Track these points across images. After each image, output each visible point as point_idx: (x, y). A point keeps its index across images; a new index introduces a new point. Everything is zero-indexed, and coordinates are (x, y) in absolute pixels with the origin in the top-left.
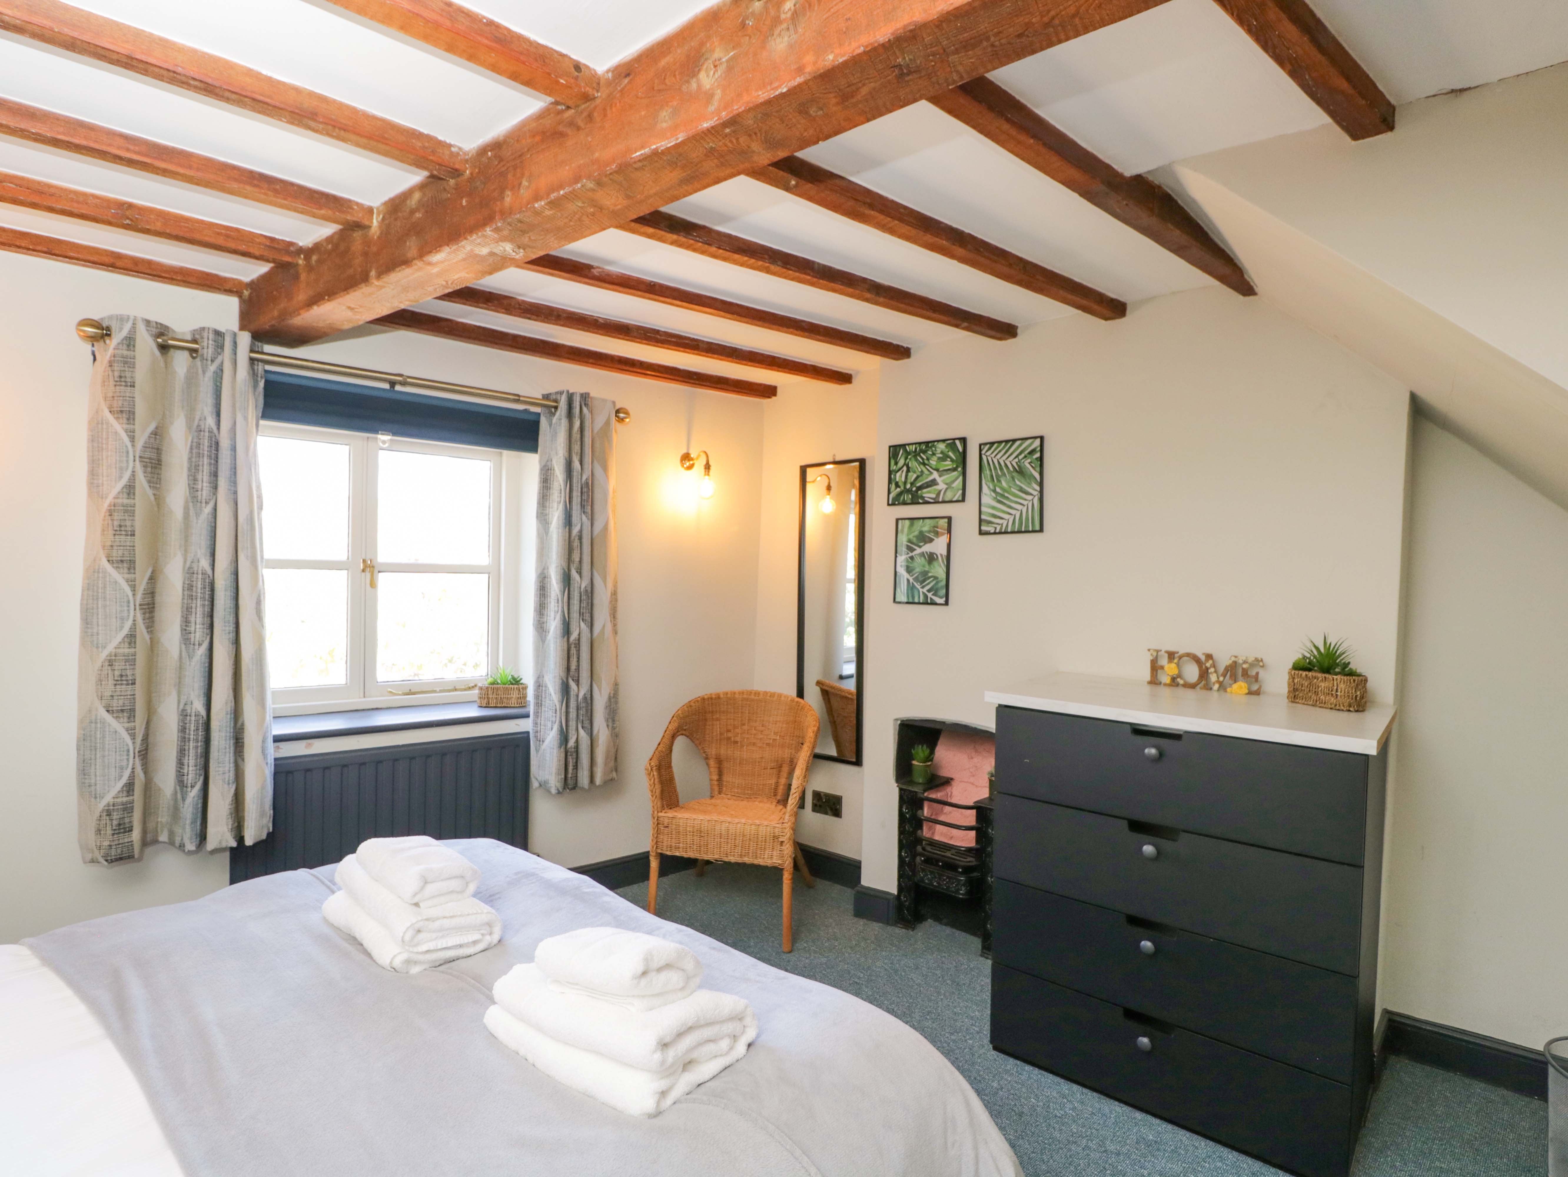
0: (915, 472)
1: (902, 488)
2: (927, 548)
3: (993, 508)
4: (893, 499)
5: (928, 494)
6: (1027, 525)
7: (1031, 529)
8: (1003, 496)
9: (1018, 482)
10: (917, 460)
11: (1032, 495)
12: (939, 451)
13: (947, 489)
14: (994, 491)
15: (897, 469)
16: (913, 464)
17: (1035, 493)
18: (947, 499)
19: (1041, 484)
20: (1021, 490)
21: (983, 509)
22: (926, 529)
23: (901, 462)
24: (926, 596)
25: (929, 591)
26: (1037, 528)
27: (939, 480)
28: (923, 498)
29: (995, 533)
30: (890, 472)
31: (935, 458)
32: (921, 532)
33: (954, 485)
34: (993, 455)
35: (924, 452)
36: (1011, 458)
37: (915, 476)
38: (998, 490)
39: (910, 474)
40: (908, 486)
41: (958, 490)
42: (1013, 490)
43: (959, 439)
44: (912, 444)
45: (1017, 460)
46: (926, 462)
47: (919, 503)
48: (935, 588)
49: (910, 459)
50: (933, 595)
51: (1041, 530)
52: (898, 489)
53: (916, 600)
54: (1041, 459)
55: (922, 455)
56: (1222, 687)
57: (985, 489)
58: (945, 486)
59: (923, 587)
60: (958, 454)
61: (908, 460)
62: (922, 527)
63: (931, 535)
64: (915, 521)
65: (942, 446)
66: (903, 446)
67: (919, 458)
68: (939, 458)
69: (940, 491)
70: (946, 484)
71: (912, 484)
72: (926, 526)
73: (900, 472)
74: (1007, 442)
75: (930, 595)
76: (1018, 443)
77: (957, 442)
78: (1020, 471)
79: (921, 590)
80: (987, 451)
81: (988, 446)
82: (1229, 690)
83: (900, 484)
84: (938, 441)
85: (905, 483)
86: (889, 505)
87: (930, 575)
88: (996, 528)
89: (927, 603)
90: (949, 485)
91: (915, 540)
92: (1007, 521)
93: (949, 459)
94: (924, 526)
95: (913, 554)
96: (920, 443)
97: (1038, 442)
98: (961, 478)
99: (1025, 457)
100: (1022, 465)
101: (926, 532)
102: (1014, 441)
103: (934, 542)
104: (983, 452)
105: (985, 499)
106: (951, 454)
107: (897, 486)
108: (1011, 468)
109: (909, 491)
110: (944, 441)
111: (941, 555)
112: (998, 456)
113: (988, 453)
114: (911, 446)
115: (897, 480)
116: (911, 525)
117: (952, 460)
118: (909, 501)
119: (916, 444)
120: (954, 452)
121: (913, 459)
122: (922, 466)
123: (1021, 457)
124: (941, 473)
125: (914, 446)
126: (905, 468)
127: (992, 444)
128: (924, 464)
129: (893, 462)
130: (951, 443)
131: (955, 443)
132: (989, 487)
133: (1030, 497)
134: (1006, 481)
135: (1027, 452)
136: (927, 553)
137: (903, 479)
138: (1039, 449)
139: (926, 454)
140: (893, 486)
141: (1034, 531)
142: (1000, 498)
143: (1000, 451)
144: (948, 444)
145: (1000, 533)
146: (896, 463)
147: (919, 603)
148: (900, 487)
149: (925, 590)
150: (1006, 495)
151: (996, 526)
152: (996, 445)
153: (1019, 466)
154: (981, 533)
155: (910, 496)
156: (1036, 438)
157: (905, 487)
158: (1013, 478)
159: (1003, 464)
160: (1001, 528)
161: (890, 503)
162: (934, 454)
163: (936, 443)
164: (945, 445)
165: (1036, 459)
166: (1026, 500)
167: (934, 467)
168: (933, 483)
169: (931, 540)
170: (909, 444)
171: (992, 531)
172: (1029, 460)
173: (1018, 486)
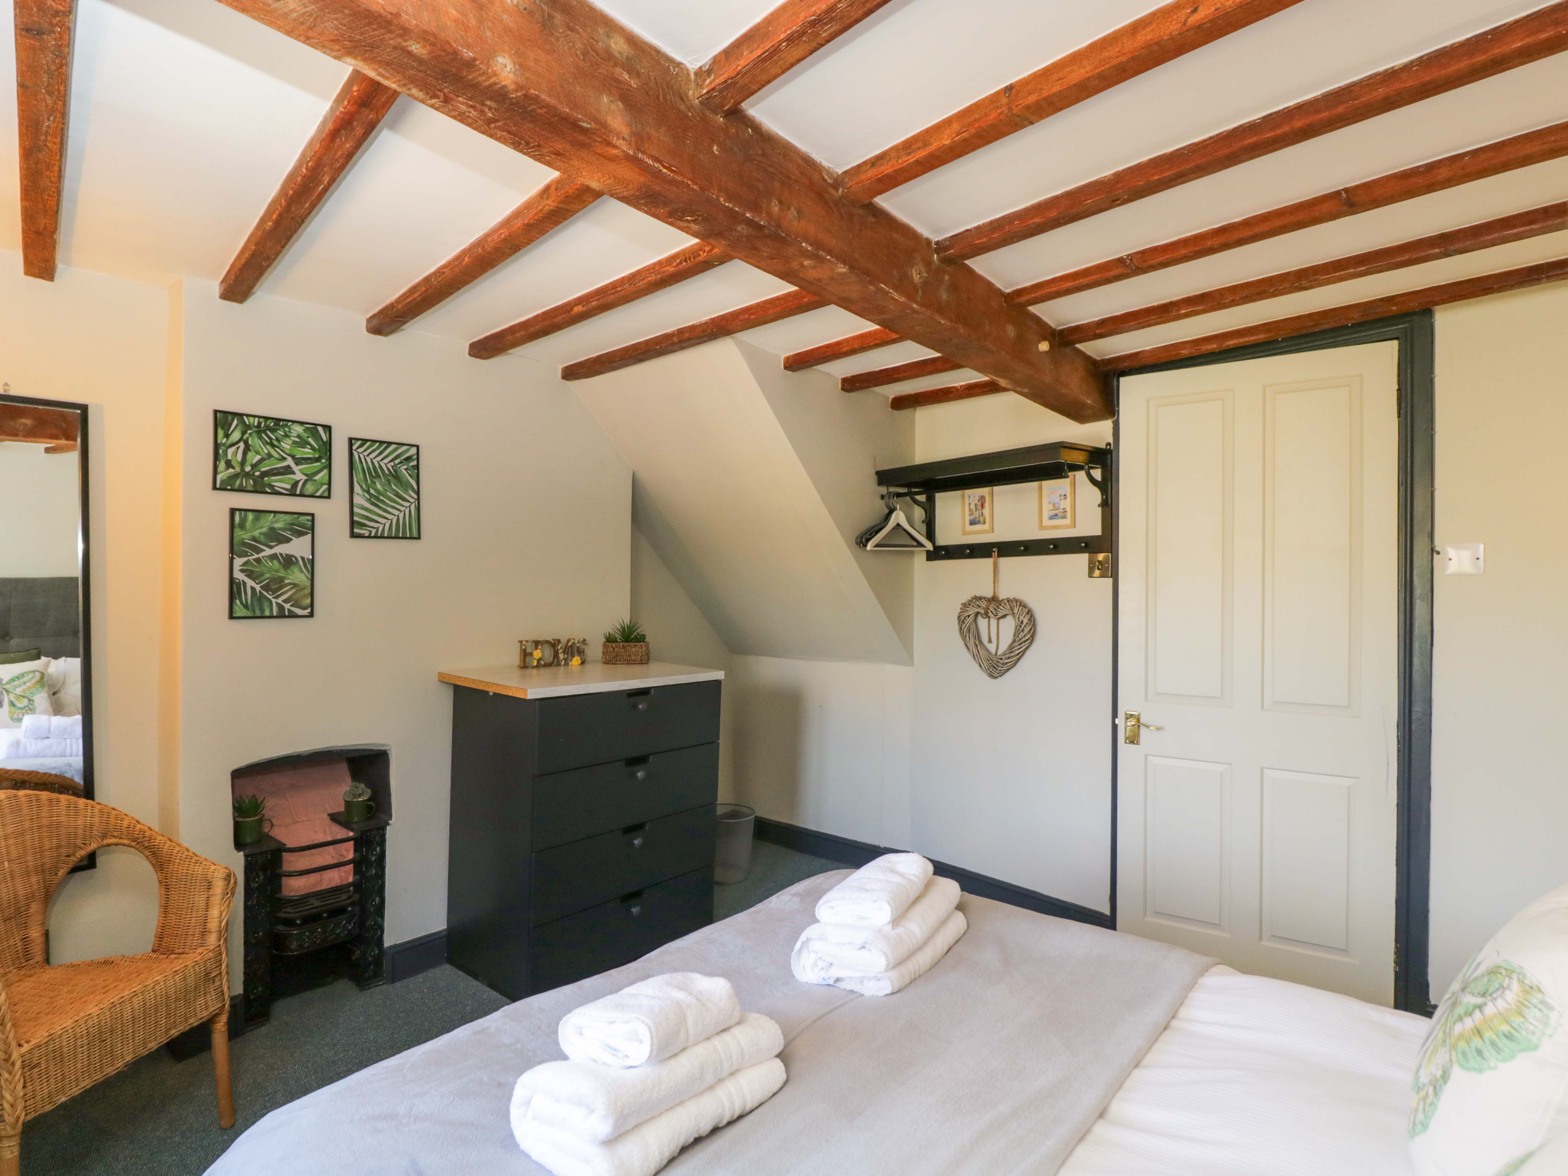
0: (258, 453)
1: (238, 469)
2: (282, 549)
3: (366, 509)
4: (222, 482)
5: (281, 483)
6: (404, 531)
7: (408, 536)
8: (378, 499)
9: (394, 487)
10: (260, 438)
11: (409, 502)
12: (294, 434)
13: (306, 481)
14: (368, 492)
15: (228, 443)
16: (254, 441)
17: (412, 500)
18: (307, 493)
19: (418, 493)
20: (398, 495)
21: (356, 510)
22: (278, 525)
23: (236, 436)
24: (281, 607)
25: (285, 601)
26: (415, 535)
27: (295, 468)
28: (272, 487)
29: (369, 537)
30: (217, 446)
31: (289, 441)
32: (272, 529)
33: (317, 478)
34: (366, 453)
35: (273, 430)
36: (386, 461)
37: (258, 457)
38: (372, 491)
39: (250, 455)
40: (248, 468)
41: (322, 484)
42: (388, 493)
43: (323, 426)
44: (254, 416)
45: (392, 464)
46: (275, 443)
47: (266, 493)
48: (294, 597)
49: (250, 434)
50: (291, 606)
51: (419, 538)
52: (231, 470)
53: (267, 613)
54: (417, 467)
55: (268, 432)
56: (566, 664)
57: (357, 488)
58: (305, 478)
59: (276, 597)
60: (321, 442)
61: (247, 436)
62: (273, 522)
63: (288, 534)
64: (263, 515)
65: (299, 429)
66: (240, 416)
67: (263, 435)
68: (294, 442)
69: (297, 482)
70: (306, 475)
71: (253, 466)
72: (280, 524)
73: (234, 448)
74: (382, 442)
75: (287, 606)
76: (393, 446)
77: (320, 429)
78: (396, 476)
79: (274, 601)
80: (358, 448)
81: (359, 442)
82: (570, 663)
83: (233, 463)
84: (294, 422)
85: (243, 463)
86: (215, 488)
87: (287, 581)
88: (371, 532)
89: (284, 617)
90: (310, 477)
91: (262, 538)
92: (384, 525)
93: (308, 446)
94: (276, 522)
95: (260, 555)
96: (266, 418)
97: (413, 451)
98: (325, 471)
99: (401, 462)
100: (399, 470)
101: (281, 529)
102: (390, 444)
103: (292, 542)
104: (354, 447)
105: (357, 500)
106: (310, 440)
107: (229, 464)
108: (387, 472)
109: (247, 475)
110: (302, 423)
111: (303, 558)
112: (372, 456)
113: (360, 450)
114: (251, 419)
115: (229, 457)
116: (257, 519)
117: (313, 448)
118: (249, 488)
119: (259, 417)
120: (316, 440)
121: (255, 435)
122: (269, 447)
123: (397, 462)
124: (298, 461)
125: (257, 419)
126: (242, 445)
127: (365, 441)
128: (273, 446)
129: (221, 433)
130: (313, 428)
131: (317, 431)
132: (361, 487)
133: (407, 504)
134: (381, 484)
135: (402, 458)
136: (281, 554)
137: (239, 457)
138: (415, 457)
139: (276, 434)
140: (222, 465)
141: (411, 538)
142: (375, 500)
143: (373, 451)
144: (307, 428)
145: (376, 537)
146: (227, 436)
147: (271, 617)
148: (233, 468)
149: (280, 601)
150: (381, 498)
151: (370, 529)
152: (369, 443)
153: (395, 471)
154: (353, 535)
155: (252, 482)
156: (412, 446)
157: (242, 469)
158: (389, 481)
159: (377, 465)
160: (377, 532)
161: (218, 486)
162: (286, 436)
163: (290, 424)
164: (303, 428)
165: (413, 466)
166: (402, 506)
167: (288, 452)
168: (288, 470)
169: (288, 540)
170: (248, 416)
171: (367, 535)
172: (405, 467)
173: (394, 490)
